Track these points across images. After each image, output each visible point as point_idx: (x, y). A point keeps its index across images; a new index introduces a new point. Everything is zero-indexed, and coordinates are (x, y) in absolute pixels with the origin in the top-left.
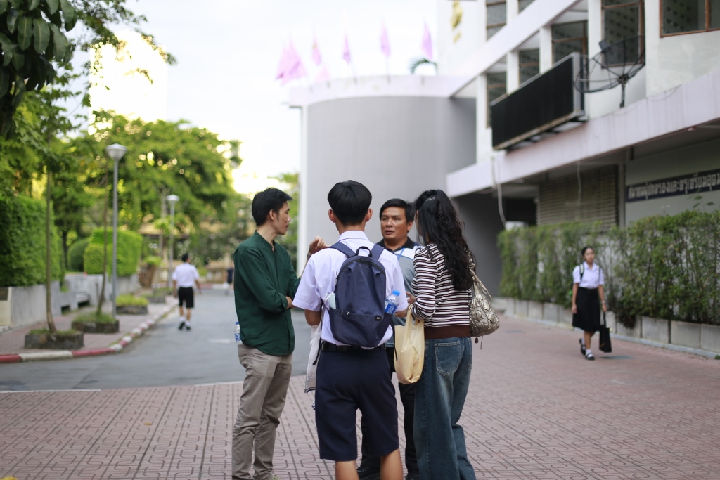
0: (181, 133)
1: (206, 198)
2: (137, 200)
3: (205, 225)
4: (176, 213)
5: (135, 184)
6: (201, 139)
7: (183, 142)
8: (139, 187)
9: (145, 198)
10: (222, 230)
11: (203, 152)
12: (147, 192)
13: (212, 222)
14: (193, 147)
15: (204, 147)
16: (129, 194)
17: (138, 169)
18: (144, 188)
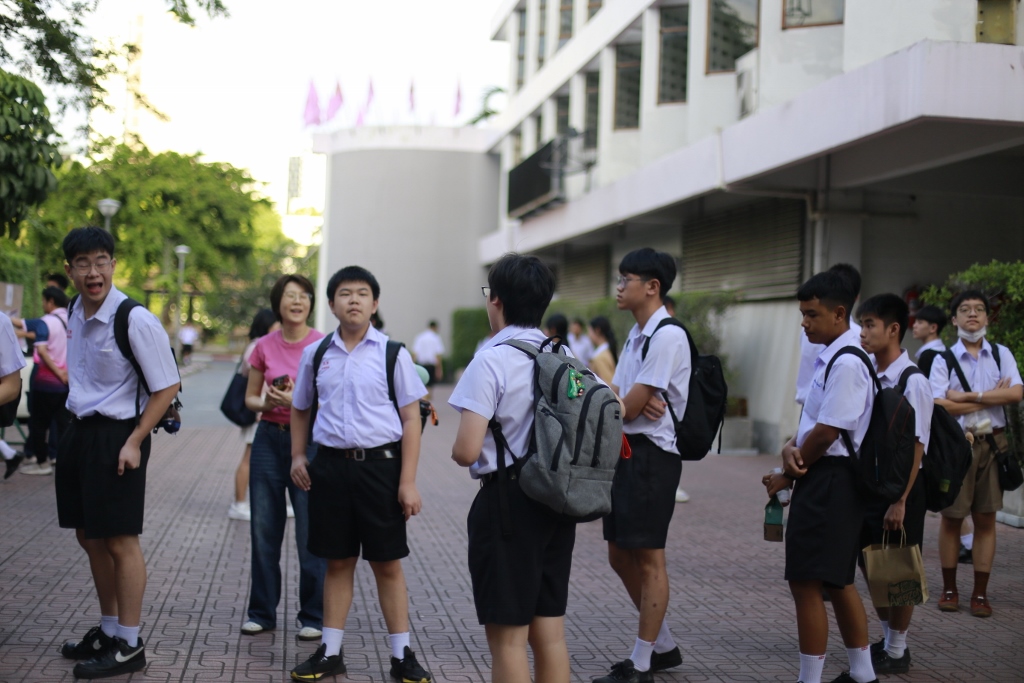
0: (199, 167)
1: (225, 250)
2: (140, 250)
3: (227, 283)
4: (186, 267)
5: (139, 230)
6: (223, 175)
7: (200, 180)
8: (143, 234)
9: (151, 248)
10: (248, 290)
11: (222, 194)
12: (152, 241)
13: (236, 278)
14: (211, 186)
15: (224, 187)
16: (131, 243)
17: (142, 212)
18: (148, 236)
